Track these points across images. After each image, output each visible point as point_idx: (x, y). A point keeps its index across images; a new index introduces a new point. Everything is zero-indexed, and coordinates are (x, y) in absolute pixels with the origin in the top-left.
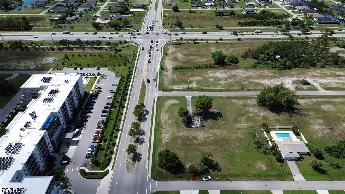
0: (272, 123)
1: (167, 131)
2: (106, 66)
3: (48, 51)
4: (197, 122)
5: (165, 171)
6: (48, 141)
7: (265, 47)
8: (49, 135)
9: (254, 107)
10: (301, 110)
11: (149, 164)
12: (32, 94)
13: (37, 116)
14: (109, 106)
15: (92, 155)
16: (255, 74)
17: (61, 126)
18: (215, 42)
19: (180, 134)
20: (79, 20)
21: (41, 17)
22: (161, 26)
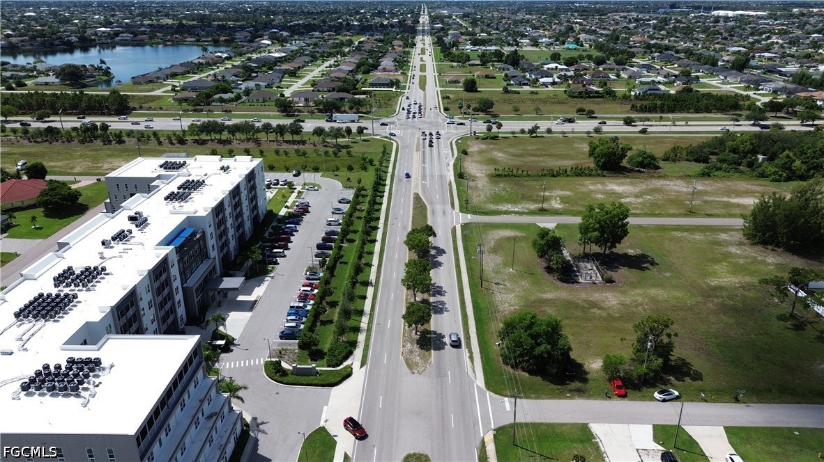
1: (505, 289)
2: (316, 170)
3: (170, 146)
4: (590, 272)
5: (527, 375)
6: (176, 281)
8: (180, 268)
9: (742, 246)
11: (471, 358)
13: (149, 224)
14: (335, 237)
15: (300, 331)
17: (210, 262)
18: (583, 135)
19: (549, 296)
20: (242, 100)
21: (155, 96)
22: (440, 111)
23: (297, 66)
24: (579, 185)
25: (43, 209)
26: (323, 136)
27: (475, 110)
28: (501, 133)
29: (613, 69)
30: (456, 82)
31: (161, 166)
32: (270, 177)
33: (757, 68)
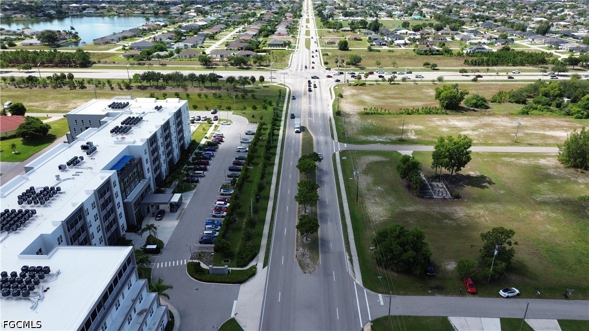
2: (229, 109)
3: (120, 90)
4: (441, 190)
5: (396, 274)
6: (118, 197)
7: (535, 87)
8: (120, 187)
11: (351, 260)
13: (98, 152)
14: (243, 162)
15: (216, 236)
17: (146, 181)
18: (430, 83)
19: (411, 209)
20: (174, 56)
21: (110, 53)
22: (321, 65)
23: (215, 31)
24: (429, 120)
25: (21, 139)
26: (234, 83)
27: (348, 64)
28: (368, 81)
29: (449, 34)
30: (332, 43)
31: (110, 106)
32: (193, 114)
33: (556, 33)
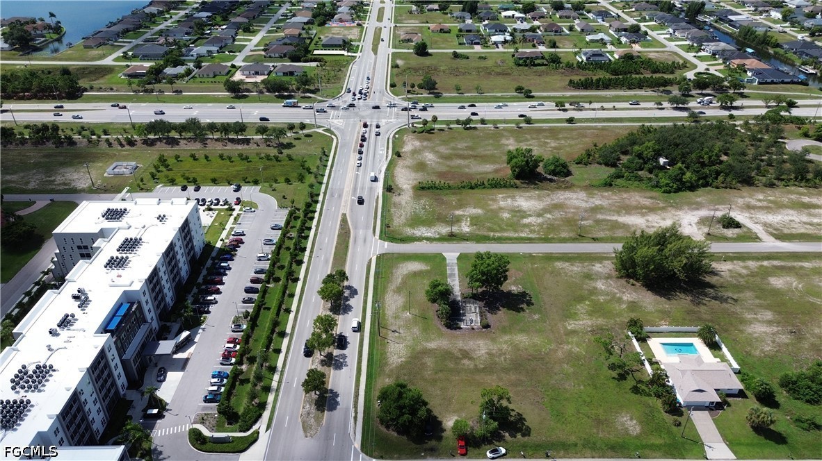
0: (653, 319)
1: (399, 337)
2: (256, 183)
3: (120, 148)
4: (473, 315)
5: (396, 434)
6: (114, 360)
7: (633, 139)
8: (117, 347)
9: (609, 280)
10: (722, 287)
11: (355, 418)
12: (79, 247)
13: (91, 301)
14: (263, 276)
15: (220, 394)
16: (610, 201)
17: (147, 325)
18: (514, 125)
19: (432, 345)
20: (193, 74)
21: (106, 67)
22: (386, 88)
24: (491, 199)
27: (421, 86)
28: (438, 122)
30: (409, 41)
31: (104, 216)
